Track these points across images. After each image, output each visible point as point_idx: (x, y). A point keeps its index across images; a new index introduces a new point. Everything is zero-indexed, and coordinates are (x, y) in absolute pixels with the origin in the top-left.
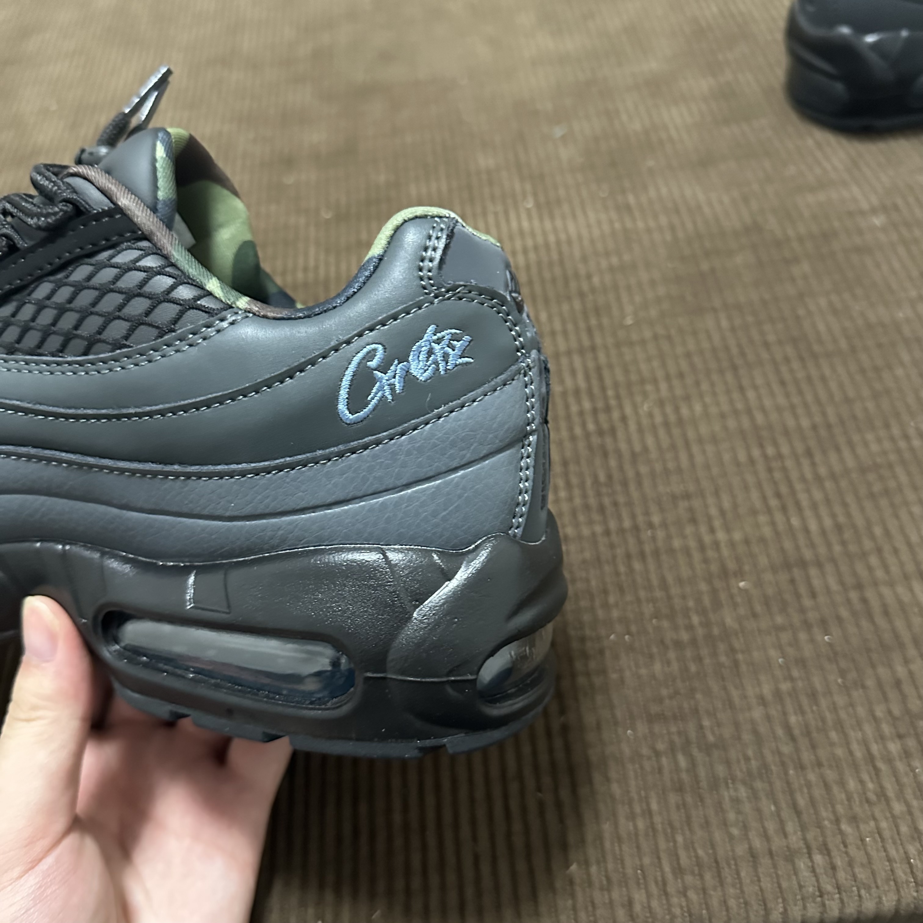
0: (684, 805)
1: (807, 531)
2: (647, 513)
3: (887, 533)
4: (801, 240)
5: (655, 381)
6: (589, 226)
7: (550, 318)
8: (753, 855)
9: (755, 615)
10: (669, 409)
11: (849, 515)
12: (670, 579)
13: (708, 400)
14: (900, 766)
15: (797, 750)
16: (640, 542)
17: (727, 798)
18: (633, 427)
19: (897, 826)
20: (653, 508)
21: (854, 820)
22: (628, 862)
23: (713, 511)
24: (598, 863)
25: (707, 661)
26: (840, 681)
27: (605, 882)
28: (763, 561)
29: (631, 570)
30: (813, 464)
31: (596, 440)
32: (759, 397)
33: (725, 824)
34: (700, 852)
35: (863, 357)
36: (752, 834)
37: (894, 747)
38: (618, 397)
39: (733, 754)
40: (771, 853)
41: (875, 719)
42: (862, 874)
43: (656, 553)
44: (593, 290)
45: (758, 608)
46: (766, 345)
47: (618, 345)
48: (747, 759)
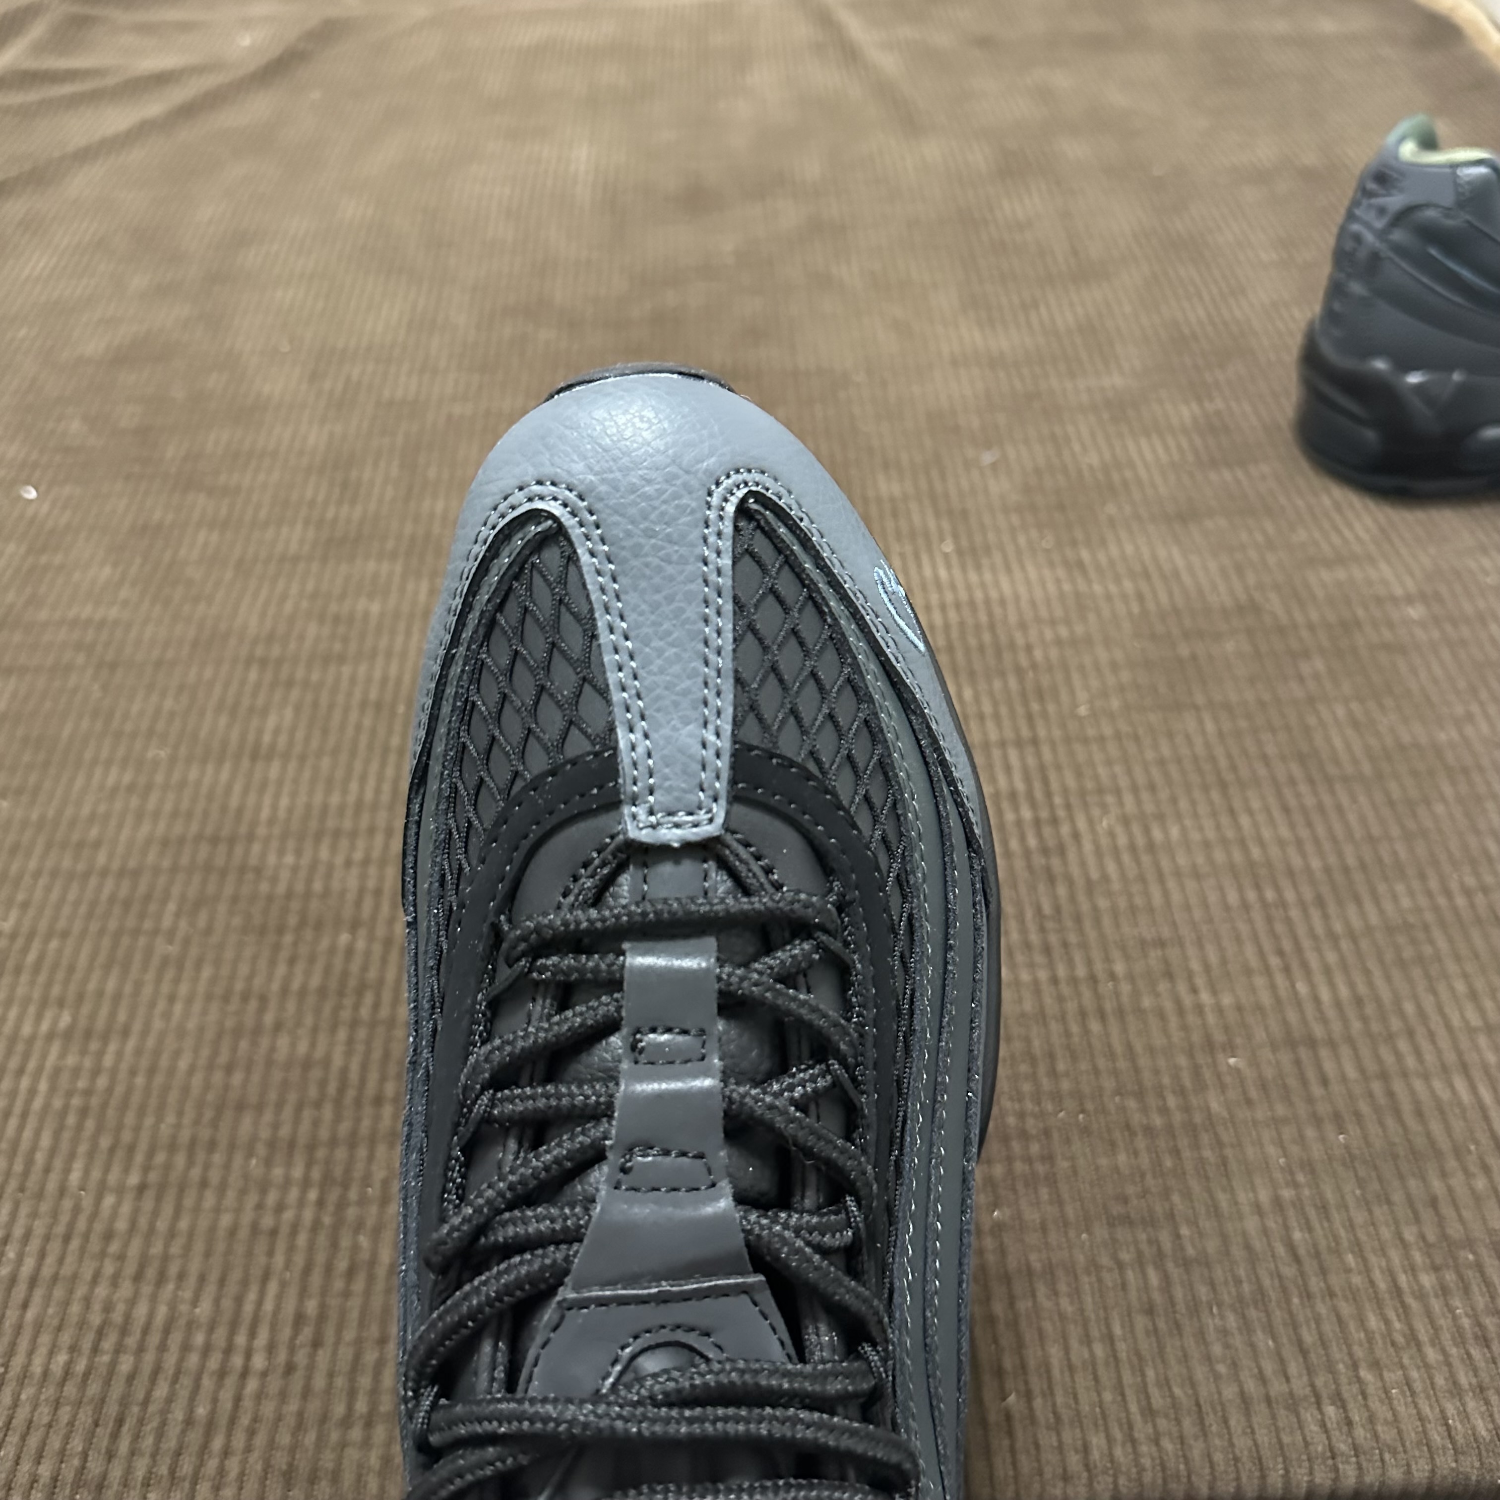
0: (1156, 1330)
1: (1317, 1000)
2: (1108, 960)
3: (1421, 1013)
4: (1311, 627)
5: (1118, 792)
6: (1028, 582)
7: (977, 699)
8: (1244, 1399)
9: (1249, 1102)
10: (1136, 829)
11: (1370, 984)
12: (1139, 1047)
13: (1188, 822)
14: (1436, 1305)
15: (1302, 1274)
16: (1098, 996)
17: (1211, 1327)
18: (1088, 846)
19: (1431, 1378)
20: (1116, 954)
21: (1376, 1365)
22: (1083, 1397)
23: (1195, 965)
24: (1044, 1395)
25: (1187, 1154)
26: (1358, 1192)
27: (1052, 1420)
28: (1260, 1035)
29: (1086, 1032)
30: (1326, 917)
31: (1039, 861)
32: (1256, 825)
33: (1208, 1359)
34: (1177, 1391)
35: (1393, 786)
36: (1245, 1375)
37: (1427, 1280)
38: (1068, 807)
39: (1219, 1273)
40: (1268, 1400)
41: (1405, 1245)
42: (1387, 1434)
43: (1120, 1013)
44: (1034, 666)
45: (1254, 1094)
46: (1265, 759)
47: (1068, 740)
48: (1238, 1282)
